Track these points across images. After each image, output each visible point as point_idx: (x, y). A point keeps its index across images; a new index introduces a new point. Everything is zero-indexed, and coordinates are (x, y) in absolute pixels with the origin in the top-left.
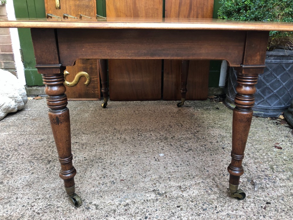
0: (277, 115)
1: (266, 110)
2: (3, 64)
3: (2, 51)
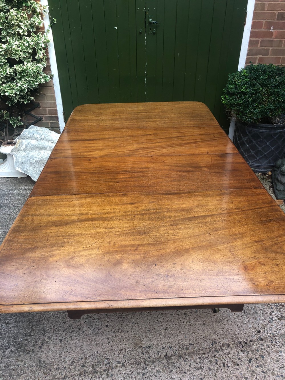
0: (267, 171)
1: (259, 167)
2: (50, 124)
3: (49, 114)
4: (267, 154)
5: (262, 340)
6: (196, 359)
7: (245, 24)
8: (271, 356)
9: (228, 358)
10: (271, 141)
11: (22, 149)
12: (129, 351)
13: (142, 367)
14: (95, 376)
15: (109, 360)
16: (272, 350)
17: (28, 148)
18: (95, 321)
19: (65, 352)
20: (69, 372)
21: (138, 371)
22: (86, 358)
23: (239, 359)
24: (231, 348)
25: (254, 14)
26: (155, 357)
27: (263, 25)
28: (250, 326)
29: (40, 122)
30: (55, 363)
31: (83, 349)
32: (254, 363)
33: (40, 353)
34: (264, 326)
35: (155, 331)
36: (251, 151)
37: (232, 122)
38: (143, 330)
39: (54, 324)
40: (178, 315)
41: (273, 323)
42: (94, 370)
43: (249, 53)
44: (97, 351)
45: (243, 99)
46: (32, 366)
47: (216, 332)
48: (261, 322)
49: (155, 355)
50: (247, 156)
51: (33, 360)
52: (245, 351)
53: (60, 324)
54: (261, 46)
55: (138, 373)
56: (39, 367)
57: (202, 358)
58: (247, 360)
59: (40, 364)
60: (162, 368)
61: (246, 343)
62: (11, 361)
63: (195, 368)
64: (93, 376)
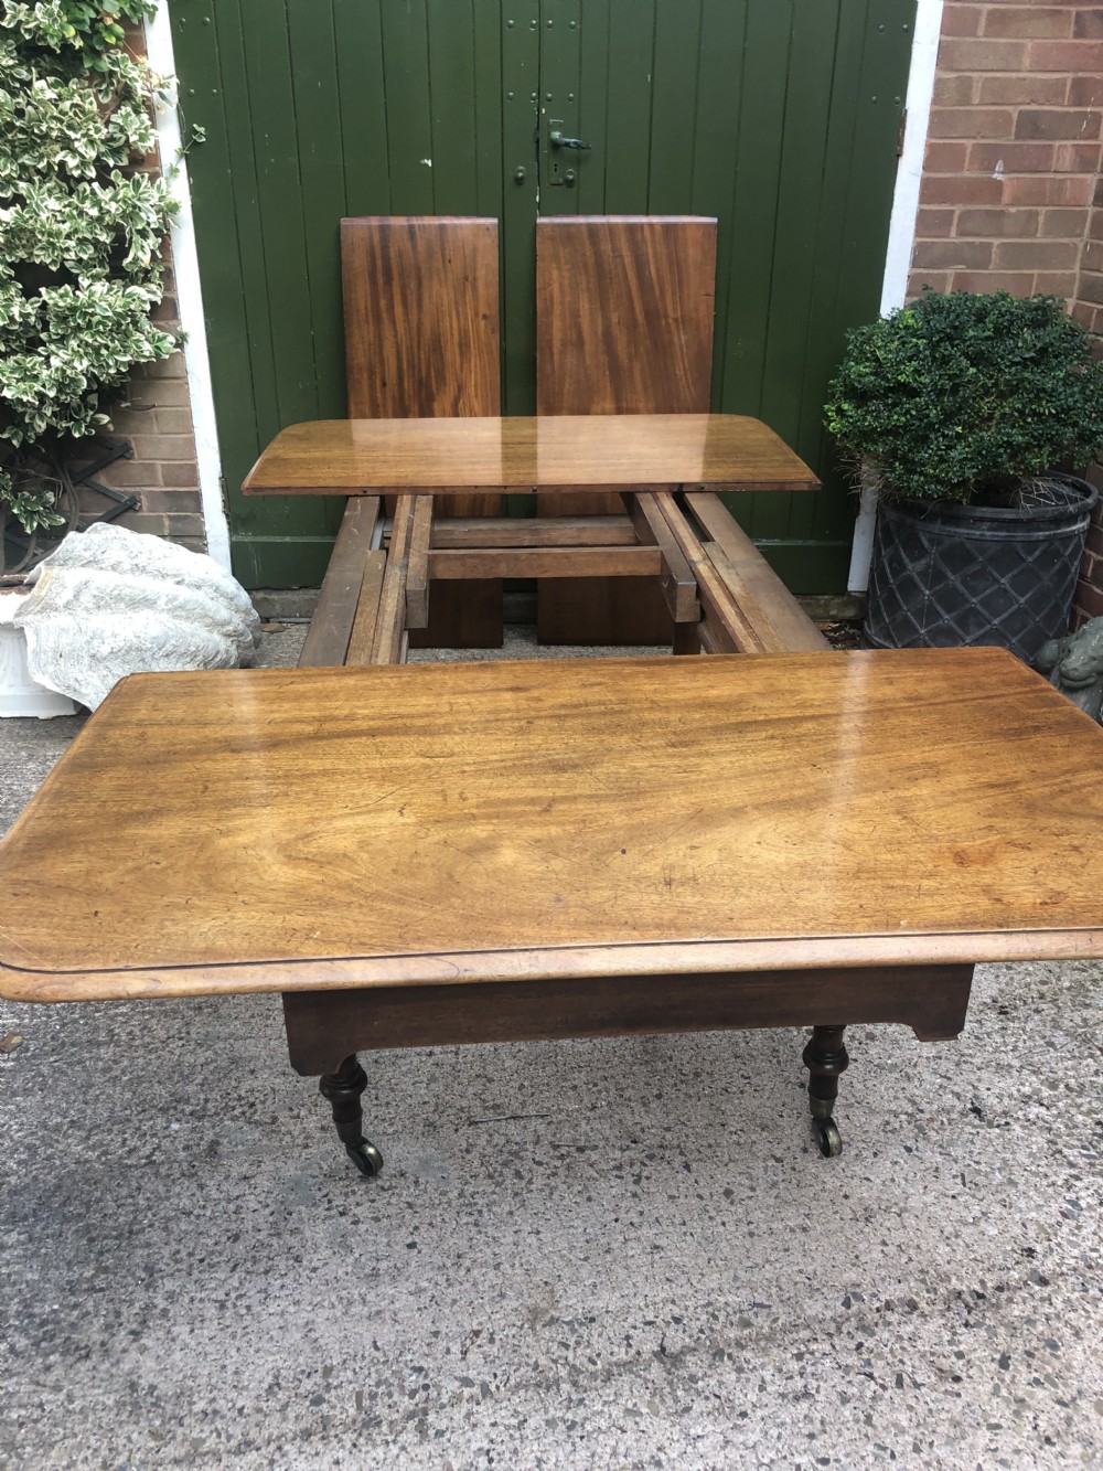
2: (167, 523)
3: (166, 485)
4: (1002, 622)
5: (1043, 1282)
6: (784, 1362)
7: (899, 155)
8: (1086, 1343)
9: (915, 1353)
10: (1015, 572)
11: (60, 602)
12: (507, 1336)
13: (564, 1396)
14: (369, 1438)
15: (426, 1376)
16: (1088, 1318)
17: (86, 598)
18: (362, 1227)
19: (238, 1349)
20: (257, 1425)
21: (546, 1412)
22: (328, 1371)
23: (960, 1355)
24: (923, 1315)
25: (933, 115)
26: (614, 1359)
27: (965, 154)
28: (993, 1231)
29: (130, 514)
30: (199, 1392)
31: (313, 1335)
32: (1020, 1368)
33: (134, 1355)
34: (1047, 1233)
35: (609, 1258)
36: (942, 612)
37: (862, 512)
38: (562, 1257)
39: (192, 1245)
40: (700, 1197)
41: (1081, 1219)
42: (364, 1416)
43: (920, 256)
44: (375, 1342)
45: (908, 412)
46: (100, 1407)
47: (857, 1257)
48: (1034, 1214)
49: (616, 1349)
50: (928, 632)
51: (104, 1384)
52: (978, 1325)
53: (216, 1244)
54: (961, 234)
55: (548, 1422)
56: (131, 1412)
57: (807, 1356)
58: (993, 1360)
59: (136, 1399)
60: (647, 1397)
61: (980, 1296)
62: (10, 1389)
63: (783, 1396)
64: (362, 1440)
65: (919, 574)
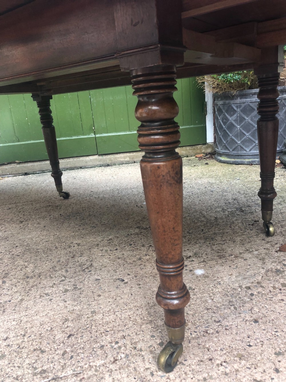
65: (234, 121)
